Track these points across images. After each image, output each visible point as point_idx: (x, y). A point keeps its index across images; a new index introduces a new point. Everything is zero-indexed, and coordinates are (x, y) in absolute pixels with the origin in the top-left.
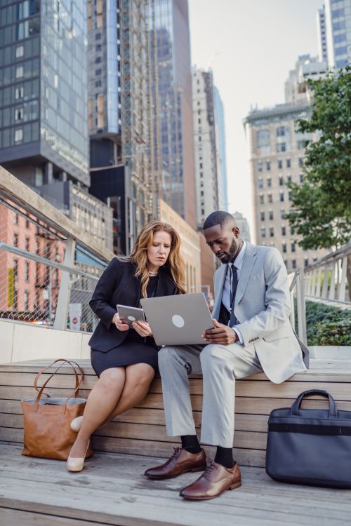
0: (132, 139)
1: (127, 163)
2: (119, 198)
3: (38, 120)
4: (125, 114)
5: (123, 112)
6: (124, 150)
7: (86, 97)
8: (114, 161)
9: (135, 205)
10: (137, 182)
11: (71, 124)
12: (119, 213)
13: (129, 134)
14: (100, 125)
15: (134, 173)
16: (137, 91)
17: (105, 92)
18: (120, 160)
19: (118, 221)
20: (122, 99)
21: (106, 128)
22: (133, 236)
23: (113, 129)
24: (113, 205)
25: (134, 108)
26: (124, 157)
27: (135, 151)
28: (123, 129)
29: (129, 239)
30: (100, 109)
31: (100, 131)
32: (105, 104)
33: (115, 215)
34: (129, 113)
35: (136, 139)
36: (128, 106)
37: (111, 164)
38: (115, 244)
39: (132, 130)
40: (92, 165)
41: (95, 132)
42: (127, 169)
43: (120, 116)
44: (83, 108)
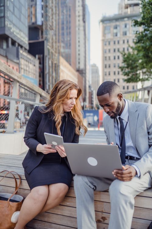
0: (48, 28)
1: (45, 39)
2: (42, 56)
3: (4, 17)
4: (45, 15)
5: (44, 15)
6: (44, 33)
7: (27, 7)
8: (39, 38)
9: (49, 59)
10: (50, 48)
11: (20, 19)
12: (42, 62)
13: (47, 25)
14: (33, 20)
15: (48, 44)
16: (51, 5)
17: (36, 4)
18: (42, 38)
19: (41, 66)
20: (44, 8)
21: (36, 22)
22: (48, 73)
23: (39, 23)
24: (39, 59)
25: (49, 13)
26: (44, 36)
27: (49, 34)
28: (44, 23)
29: (46, 74)
30: (33, 12)
31: (33, 24)
32: (36, 10)
33: (40, 63)
34: (47, 15)
35: (49, 28)
36: (46, 12)
37: (38, 39)
38: (40, 76)
39: (48, 24)
40: (30, 39)
41: (31, 24)
42: (45, 42)
43: (42, 17)
44: (25, 11)
